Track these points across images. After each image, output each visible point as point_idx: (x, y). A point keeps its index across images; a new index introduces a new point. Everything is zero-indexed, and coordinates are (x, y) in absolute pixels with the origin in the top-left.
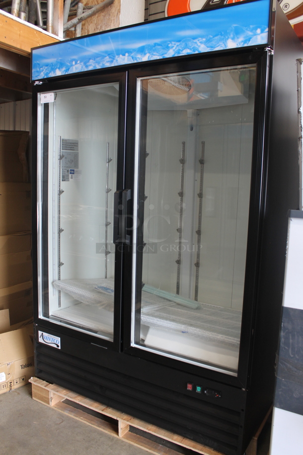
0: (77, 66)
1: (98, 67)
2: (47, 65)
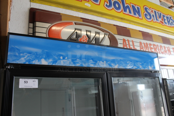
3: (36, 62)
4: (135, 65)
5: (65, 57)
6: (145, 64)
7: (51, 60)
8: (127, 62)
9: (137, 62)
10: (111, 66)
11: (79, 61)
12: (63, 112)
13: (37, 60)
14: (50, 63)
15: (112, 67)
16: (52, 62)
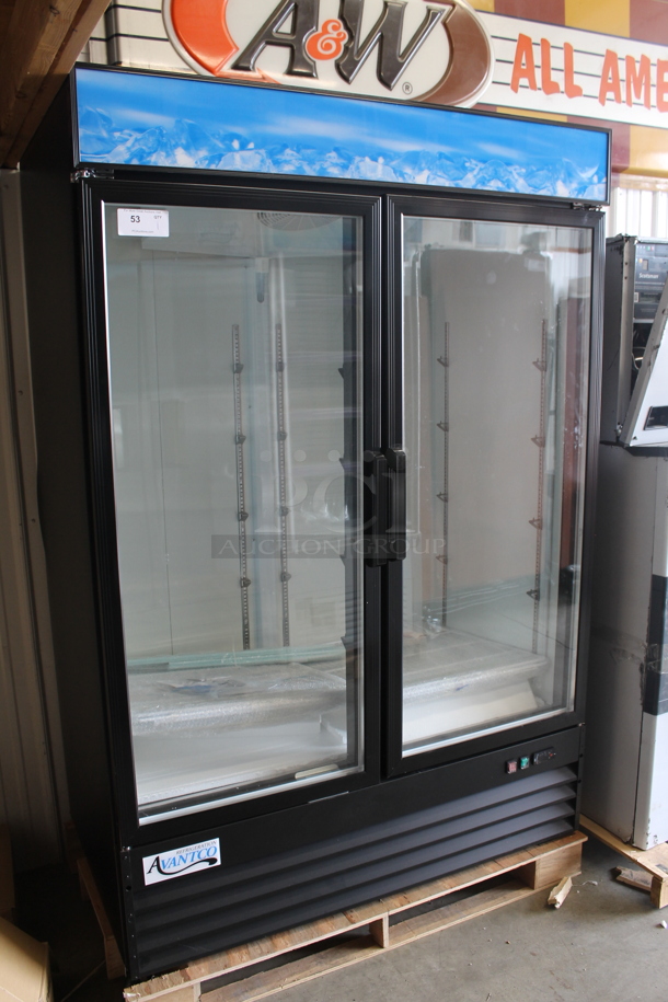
0: (245, 154)
1: (310, 171)
2: (141, 130)
3: (159, 160)
4: (496, 176)
5: (248, 143)
6: (541, 173)
7: (203, 153)
8: (467, 165)
9: (509, 163)
10: (402, 175)
11: (292, 155)
12: (235, 341)
13: (164, 154)
14: (201, 163)
15: (404, 178)
16: (206, 159)
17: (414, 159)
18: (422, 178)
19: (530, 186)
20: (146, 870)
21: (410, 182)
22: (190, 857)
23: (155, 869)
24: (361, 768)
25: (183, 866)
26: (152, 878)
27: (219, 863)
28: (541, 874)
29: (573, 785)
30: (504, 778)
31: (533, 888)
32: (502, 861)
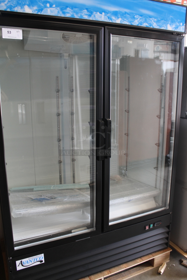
0: (51, 9)
1: (77, 17)
3: (18, 10)
4: (146, 21)
5: (53, 5)
6: (162, 21)
7: (35, 8)
8: (135, 17)
9: (150, 17)
10: (111, 19)
11: (70, 10)
12: (57, 82)
13: (20, 7)
14: (35, 12)
15: (112, 21)
16: (36, 10)
17: (116, 14)
18: (118, 21)
19: (158, 26)
20: (17, 265)
21: (114, 22)
22: (33, 260)
23: (21, 265)
24: (94, 229)
25: (31, 263)
26: (19, 268)
27: (44, 262)
28: (156, 262)
29: (168, 233)
30: (144, 231)
31: (153, 266)
32: (143, 258)
